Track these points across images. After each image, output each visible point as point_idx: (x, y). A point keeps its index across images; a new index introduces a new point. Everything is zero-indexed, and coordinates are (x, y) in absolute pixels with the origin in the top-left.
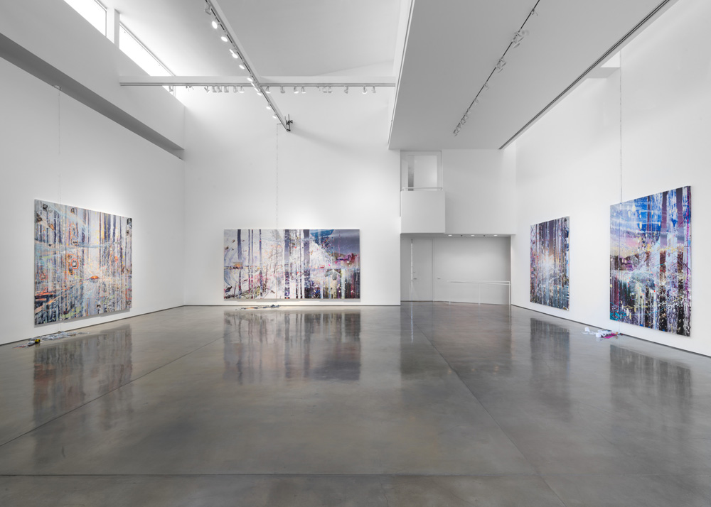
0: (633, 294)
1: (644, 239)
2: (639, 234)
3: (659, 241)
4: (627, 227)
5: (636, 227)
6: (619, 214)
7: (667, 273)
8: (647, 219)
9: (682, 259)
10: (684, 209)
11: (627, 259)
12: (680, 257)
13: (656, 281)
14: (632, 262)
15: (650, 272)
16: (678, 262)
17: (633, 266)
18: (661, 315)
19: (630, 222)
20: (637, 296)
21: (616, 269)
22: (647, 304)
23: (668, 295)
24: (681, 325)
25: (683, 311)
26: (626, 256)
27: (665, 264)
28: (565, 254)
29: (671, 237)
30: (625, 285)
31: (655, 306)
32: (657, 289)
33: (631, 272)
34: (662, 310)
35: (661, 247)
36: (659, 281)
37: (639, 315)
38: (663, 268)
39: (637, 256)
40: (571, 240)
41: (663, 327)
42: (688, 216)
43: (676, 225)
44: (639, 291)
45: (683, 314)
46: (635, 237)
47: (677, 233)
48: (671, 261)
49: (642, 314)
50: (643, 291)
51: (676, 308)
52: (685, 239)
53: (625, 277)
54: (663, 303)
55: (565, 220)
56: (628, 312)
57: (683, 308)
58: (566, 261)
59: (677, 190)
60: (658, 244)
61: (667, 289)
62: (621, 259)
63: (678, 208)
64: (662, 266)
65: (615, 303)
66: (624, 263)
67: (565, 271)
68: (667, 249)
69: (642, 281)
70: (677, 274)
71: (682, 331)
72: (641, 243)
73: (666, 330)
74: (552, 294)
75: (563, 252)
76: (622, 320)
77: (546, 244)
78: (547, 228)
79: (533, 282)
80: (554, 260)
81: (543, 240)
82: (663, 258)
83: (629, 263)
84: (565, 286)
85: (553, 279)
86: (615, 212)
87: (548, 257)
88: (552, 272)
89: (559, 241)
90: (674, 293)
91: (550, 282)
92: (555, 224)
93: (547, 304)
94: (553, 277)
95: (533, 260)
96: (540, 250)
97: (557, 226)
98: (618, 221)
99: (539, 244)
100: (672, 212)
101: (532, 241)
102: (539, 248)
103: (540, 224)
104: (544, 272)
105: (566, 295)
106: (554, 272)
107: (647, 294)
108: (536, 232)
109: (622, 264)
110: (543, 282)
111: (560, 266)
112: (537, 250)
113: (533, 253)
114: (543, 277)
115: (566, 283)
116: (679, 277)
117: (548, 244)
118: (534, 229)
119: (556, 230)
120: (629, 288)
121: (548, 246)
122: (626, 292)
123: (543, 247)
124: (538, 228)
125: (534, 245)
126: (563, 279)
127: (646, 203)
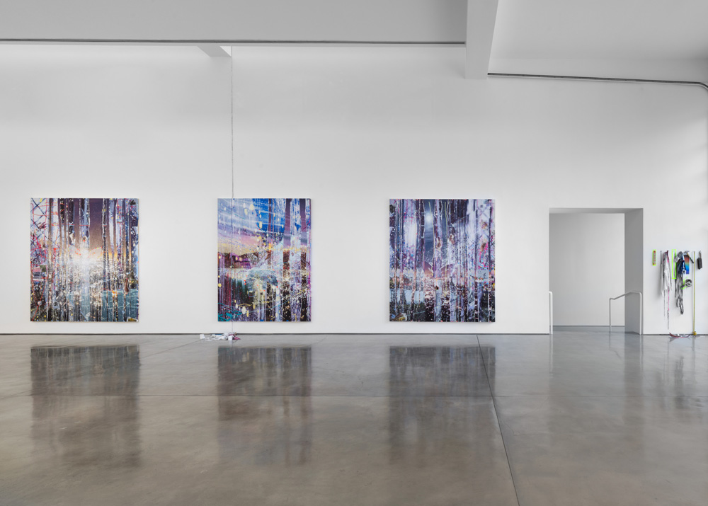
0: (251, 291)
1: (265, 239)
2: (258, 233)
3: (282, 241)
4: (242, 224)
5: (255, 225)
6: (231, 210)
7: (291, 270)
8: (268, 220)
9: (305, 258)
10: (307, 217)
11: (242, 256)
12: (304, 257)
13: (279, 277)
14: (249, 260)
15: (272, 270)
16: (302, 261)
17: (251, 264)
18: (284, 308)
19: (246, 220)
20: (256, 293)
21: (227, 267)
22: (268, 300)
23: (292, 289)
24: (304, 313)
25: (306, 301)
26: (241, 254)
27: (289, 262)
28: (133, 248)
29: (295, 238)
30: (240, 284)
31: (278, 301)
32: (280, 285)
33: (250, 270)
34: (286, 303)
35: (285, 247)
36: (282, 277)
37: (258, 311)
38: (286, 266)
39: (256, 254)
40: (141, 230)
41: (287, 317)
42: (309, 223)
43: (299, 229)
44: (259, 288)
45: (306, 303)
46: (254, 235)
47: (300, 236)
48: (294, 259)
49: (263, 310)
50: (264, 287)
51: (299, 300)
52: (308, 242)
53: (240, 275)
54: (287, 297)
55: (132, 203)
56: (244, 310)
57: (306, 299)
58: (135, 259)
59: (301, 200)
60: (281, 244)
61: (291, 284)
62: (234, 257)
63: (301, 215)
64: (285, 264)
65: (226, 303)
66: (238, 261)
67: (131, 271)
68: (290, 249)
69: (263, 278)
70: (301, 271)
71: (305, 318)
72: (261, 243)
73: (290, 320)
74: (96, 304)
75: (127, 244)
76: (237, 319)
77: (82, 232)
78: (83, 207)
79: (41, 289)
80: (105, 256)
81: (71, 224)
82: (286, 257)
83: (245, 261)
84: (132, 290)
85: (102, 281)
86: (225, 206)
87: (86, 251)
88: (99, 273)
89: (115, 230)
90: (298, 287)
91: (93, 286)
92: (105, 204)
93: (84, 319)
94: (100, 279)
95: (38, 254)
96: (63, 239)
97: (111, 207)
98: (230, 217)
99: (60, 231)
100: (296, 218)
101: (34, 223)
102: (61, 236)
103: (62, 199)
104: (76, 272)
105: (135, 302)
106: (104, 272)
107: (268, 290)
108: (51, 211)
109: (236, 262)
110: (73, 288)
111: (119, 263)
112: (54, 239)
113: (38, 243)
114: (71, 280)
115: (134, 286)
116: (303, 273)
117: (87, 232)
118: (44, 207)
119: (107, 213)
120: (246, 286)
121: (87, 235)
122: (241, 290)
123: (71, 236)
124: (57, 204)
125: (42, 230)
126: (126, 281)
127: (268, 205)
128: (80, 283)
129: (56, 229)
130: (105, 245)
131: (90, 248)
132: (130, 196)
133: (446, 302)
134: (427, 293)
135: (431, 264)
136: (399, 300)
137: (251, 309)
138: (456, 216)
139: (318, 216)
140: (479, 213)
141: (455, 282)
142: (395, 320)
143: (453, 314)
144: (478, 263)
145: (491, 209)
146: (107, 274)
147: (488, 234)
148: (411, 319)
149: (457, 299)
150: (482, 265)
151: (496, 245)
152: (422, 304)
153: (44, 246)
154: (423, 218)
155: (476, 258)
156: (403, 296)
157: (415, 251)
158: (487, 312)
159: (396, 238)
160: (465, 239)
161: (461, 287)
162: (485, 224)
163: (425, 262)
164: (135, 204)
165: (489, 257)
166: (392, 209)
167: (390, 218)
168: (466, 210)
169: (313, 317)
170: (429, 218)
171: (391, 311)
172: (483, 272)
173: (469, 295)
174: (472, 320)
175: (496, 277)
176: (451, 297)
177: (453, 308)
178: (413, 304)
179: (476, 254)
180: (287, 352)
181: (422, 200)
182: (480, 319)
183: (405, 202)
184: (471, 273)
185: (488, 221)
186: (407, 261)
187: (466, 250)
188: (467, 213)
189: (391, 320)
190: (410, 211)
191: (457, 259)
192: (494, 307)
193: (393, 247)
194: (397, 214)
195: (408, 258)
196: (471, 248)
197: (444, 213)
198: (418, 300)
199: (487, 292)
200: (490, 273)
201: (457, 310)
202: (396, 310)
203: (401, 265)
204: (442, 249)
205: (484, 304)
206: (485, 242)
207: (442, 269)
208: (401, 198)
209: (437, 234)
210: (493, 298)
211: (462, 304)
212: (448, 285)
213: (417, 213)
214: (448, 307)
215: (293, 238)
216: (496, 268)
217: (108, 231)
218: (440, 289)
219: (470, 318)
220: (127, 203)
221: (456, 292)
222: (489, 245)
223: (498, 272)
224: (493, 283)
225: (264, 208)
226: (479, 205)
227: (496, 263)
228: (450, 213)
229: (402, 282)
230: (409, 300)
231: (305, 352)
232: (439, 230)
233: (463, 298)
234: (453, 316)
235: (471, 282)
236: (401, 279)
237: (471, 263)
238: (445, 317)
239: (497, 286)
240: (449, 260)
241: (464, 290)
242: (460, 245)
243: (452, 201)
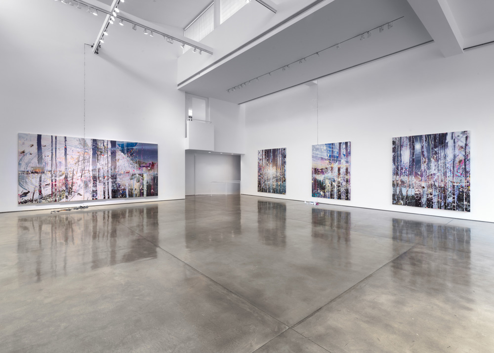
0: (324, 185)
1: (330, 161)
2: (327, 159)
4: (321, 155)
5: (326, 156)
6: (317, 149)
7: (341, 176)
8: (331, 153)
10: (349, 150)
11: (321, 169)
12: (347, 169)
13: (336, 179)
14: (324, 171)
15: (333, 175)
16: (346, 171)
17: (324, 173)
18: (338, 193)
19: (323, 154)
20: (326, 186)
21: (315, 174)
22: (331, 189)
23: (341, 185)
24: (347, 196)
26: (320, 168)
27: (340, 172)
28: (284, 167)
29: (343, 161)
30: (320, 181)
31: (335, 190)
32: (336, 182)
33: (324, 175)
34: (339, 191)
35: (338, 165)
37: (327, 194)
38: (339, 174)
39: (327, 168)
40: (287, 159)
41: (339, 198)
42: (350, 153)
43: (345, 156)
44: (328, 183)
45: (348, 192)
46: (325, 160)
47: (345, 160)
48: (343, 171)
49: (329, 193)
50: (330, 183)
51: (345, 190)
52: (349, 162)
53: (320, 177)
54: (339, 188)
55: (284, 149)
56: (322, 193)
57: (348, 189)
58: (285, 171)
59: (346, 142)
60: (337, 163)
61: (341, 182)
62: (318, 170)
63: (346, 149)
65: (315, 189)
67: (284, 175)
68: (341, 166)
69: (329, 179)
71: (348, 199)
72: (329, 163)
73: (341, 199)
74: (274, 187)
75: (283, 165)
76: (319, 197)
77: (270, 161)
78: (271, 152)
79: (260, 181)
80: (276, 169)
81: (268, 158)
82: (339, 170)
83: (322, 171)
85: (276, 179)
86: (315, 148)
87: (271, 168)
88: (275, 176)
89: (279, 160)
90: (344, 183)
91: (273, 180)
92: (277, 150)
93: (271, 192)
95: (260, 169)
96: (266, 164)
97: (278, 152)
98: (316, 153)
100: (343, 151)
101: (259, 158)
102: (265, 162)
103: (266, 150)
104: (269, 175)
105: (285, 187)
107: (332, 185)
108: (263, 154)
109: (319, 172)
110: (268, 181)
111: (280, 172)
112: (263, 164)
113: (260, 165)
114: (268, 178)
115: (285, 181)
116: (346, 177)
117: (272, 161)
118: (261, 152)
119: (277, 154)
120: (323, 182)
122: (321, 184)
123: (268, 162)
124: (264, 152)
125: (261, 161)
126: (282, 179)
127: (331, 146)
128: (270, 179)
129: (264, 160)
130: (276, 165)
131: (273, 167)
132: (283, 147)
133: (430, 196)
134: (417, 190)
135: (420, 173)
136: (398, 193)
138: (437, 144)
139: (354, 150)
140: (456, 141)
141: (437, 184)
142: (395, 204)
143: (436, 204)
144: (456, 173)
145: (467, 138)
146: (277, 176)
147: (464, 154)
148: (406, 204)
149: (438, 195)
150: (459, 174)
151: (471, 161)
152: (413, 196)
154: (414, 147)
155: (453, 169)
156: (401, 191)
157: (408, 166)
158: (463, 205)
159: (396, 159)
160: (445, 157)
161: (442, 188)
162: (462, 147)
163: (415, 172)
165: (465, 169)
166: (394, 143)
167: (393, 148)
168: (446, 139)
169: (351, 199)
170: (418, 146)
171: (393, 199)
172: (460, 178)
173: (448, 193)
174: (450, 209)
175: (471, 182)
176: (433, 193)
177: (435, 200)
178: (407, 196)
179: (453, 167)
180: (339, 213)
181: (413, 136)
182: (457, 209)
183: (402, 139)
184: (449, 178)
185: (464, 145)
186: (403, 171)
187: (446, 165)
188: (447, 141)
189: (393, 204)
190: (405, 143)
191: (439, 170)
192: (469, 202)
193: (395, 164)
194: (397, 146)
195: (404, 170)
196: (450, 163)
197: (429, 142)
198: (410, 194)
199: (463, 192)
200: (466, 179)
201: (438, 202)
202: (396, 199)
203: (399, 174)
204: (427, 164)
205: (460, 199)
206: (461, 159)
207: (427, 177)
208: (400, 136)
209: (424, 156)
210: (468, 196)
211: (443, 198)
212: (431, 186)
213: (410, 144)
214: (432, 199)
215: (342, 161)
216: (471, 176)
217: (277, 160)
218: (426, 189)
219: (449, 208)
221: (438, 190)
222: (466, 160)
223: (473, 179)
224: (469, 186)
225: (330, 147)
226: (456, 135)
227: (471, 172)
228: (433, 142)
229: (400, 183)
230: (404, 193)
231: (348, 214)
232: (425, 153)
233: (443, 195)
234: (435, 205)
235: (449, 185)
236: (399, 181)
237: (449, 173)
238: (430, 204)
239: (471, 188)
240: (433, 171)
241: (443, 190)
242: (441, 162)
243: (435, 135)
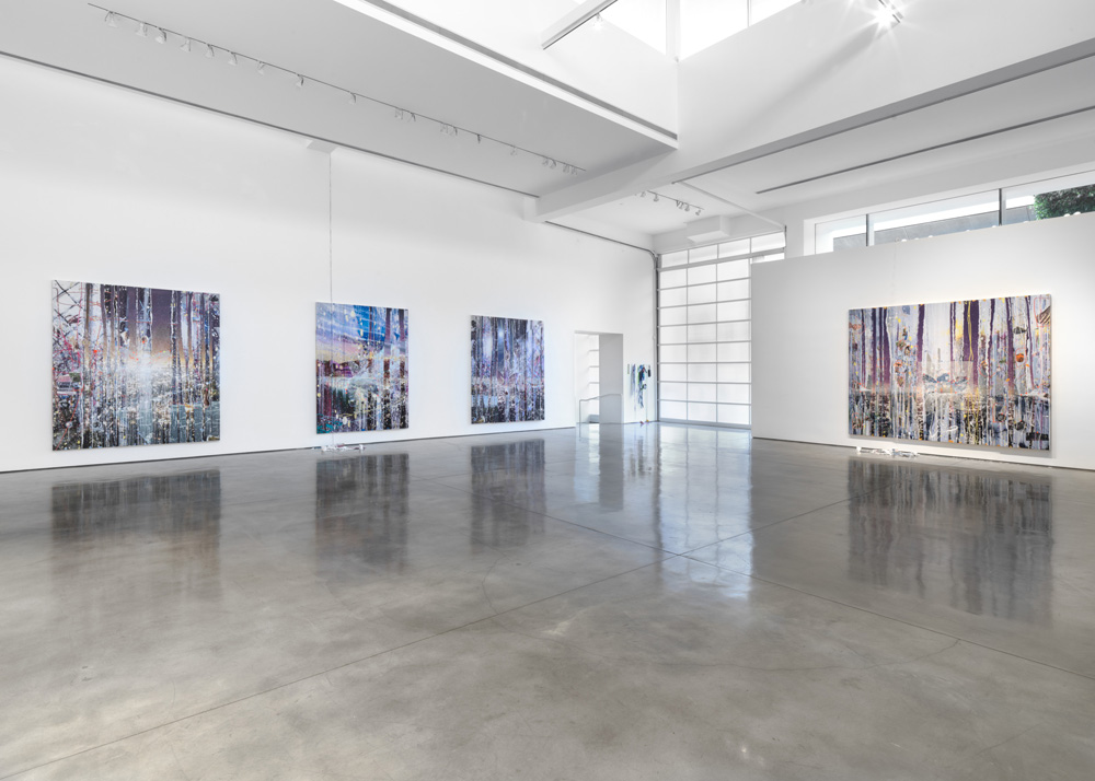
0: (352, 401)
1: (366, 347)
2: (359, 340)
3: (383, 350)
4: (343, 331)
5: (357, 333)
6: (331, 315)
7: (391, 379)
8: (369, 328)
9: (403, 367)
10: (405, 327)
11: (343, 364)
12: (402, 365)
13: (380, 386)
14: (350, 368)
15: (373, 378)
16: (401, 370)
17: (352, 372)
18: (385, 416)
19: (347, 327)
20: (357, 402)
21: (326, 375)
22: (369, 409)
23: (392, 398)
24: (403, 420)
25: (405, 409)
26: (341, 362)
27: (389, 370)
28: (214, 353)
29: (394, 347)
30: (340, 393)
31: (379, 410)
32: (381, 393)
33: (351, 379)
34: (386, 411)
35: (385, 356)
36: (383, 386)
37: (360, 421)
38: (387, 375)
39: (357, 362)
41: (388, 426)
42: (406, 333)
43: (398, 338)
44: (360, 396)
45: (405, 411)
46: (355, 343)
47: (399, 345)
48: (394, 368)
49: (364, 419)
50: (365, 396)
51: (399, 407)
52: (406, 351)
53: (340, 384)
54: (387, 405)
56: (345, 421)
57: (405, 406)
58: (216, 368)
59: (400, 310)
60: (382, 352)
61: (391, 392)
62: (334, 365)
63: (400, 324)
64: (385, 373)
65: (326, 413)
66: (338, 369)
67: (214, 382)
68: (391, 358)
69: (365, 387)
70: (400, 379)
71: (404, 425)
72: (362, 351)
73: (390, 428)
74: (164, 422)
75: (207, 348)
76: (337, 430)
77: (141, 330)
78: (142, 299)
79: (72, 405)
80: (174, 362)
81: (122, 320)
82: (387, 366)
83: (346, 369)
84: (213, 403)
85: (170, 393)
86: (323, 311)
87: (147, 355)
88: (166, 383)
89: (190, 331)
90: (397, 395)
91: (158, 399)
92: (175, 297)
93: (144, 441)
94: (168, 391)
95: (66, 357)
96: (110, 338)
97: (184, 302)
98: (330, 323)
99: (105, 327)
100: (395, 327)
101: (60, 315)
102: (105, 333)
103: (107, 286)
104: (131, 382)
105: (216, 417)
106: (174, 381)
107: (369, 400)
108: (88, 301)
109: (336, 370)
110: (126, 402)
111: (196, 371)
112: (93, 338)
113: (66, 343)
114: (123, 392)
115: (216, 398)
116: (401, 381)
117: (148, 331)
118: (78, 294)
119: (178, 309)
120: (347, 396)
121: (148, 334)
122: (342, 400)
123: (123, 335)
124: (99, 292)
125: (74, 325)
126: (206, 392)
127: (368, 312)
128: (137, 396)
129: (97, 325)
130: (174, 348)
131: (153, 351)
132: (210, 290)
133: (512, 405)
134: (500, 398)
135: (503, 373)
136: (478, 404)
137: (352, 418)
138: (519, 333)
139: (414, 327)
140: (534, 332)
141: (518, 388)
142: (475, 423)
144: (534, 372)
145: (542, 329)
146: (177, 384)
147: (540, 349)
148: (489, 420)
149: (520, 403)
150: (536, 374)
151: (545, 358)
152: (496, 407)
153: (77, 347)
154: (497, 333)
155: (532, 368)
156: (482, 401)
157: (491, 362)
158: (539, 412)
159: (476, 351)
160: (525, 352)
161: (523, 393)
162: (538, 341)
163: (498, 372)
164: (217, 300)
165: (541, 367)
166: (473, 323)
167: (472, 332)
168: (525, 328)
169: (410, 424)
170: (501, 334)
171: (472, 414)
172: (537, 379)
173: (528, 399)
175: (545, 384)
176: (516, 401)
177: (517, 411)
178: (489, 408)
179: (532, 365)
180: (388, 459)
181: (495, 318)
182: (535, 418)
183: (484, 319)
184: (529, 380)
185: (540, 339)
186: (485, 370)
187: (526, 362)
188: (527, 331)
189: (472, 423)
190: (487, 326)
191: (520, 369)
192: (544, 408)
193: (474, 358)
194: (477, 329)
195: (486, 367)
196: (529, 360)
197: (511, 330)
198: (493, 405)
199: (539, 396)
200: (541, 380)
201: (520, 412)
202: (477, 414)
203: (480, 374)
204: (510, 360)
205: (537, 407)
206: (538, 355)
207: (510, 378)
208: (481, 315)
209: (506, 348)
210: (543, 401)
211: (523, 406)
212: (514, 391)
213: (493, 329)
214: (514, 409)
215: (393, 347)
216: (545, 376)
217: (180, 331)
218: (509, 394)
219: (529, 418)
220: (207, 298)
221: (519, 396)
222: (541, 358)
223: (546, 380)
224: (543, 388)
225: (365, 315)
226: (534, 326)
227: (545, 372)
228: (515, 331)
229: (481, 389)
230: (486, 405)
231: (404, 459)
232: (508, 344)
233: (524, 402)
234: (517, 416)
235: (529, 388)
236: (480, 386)
237: (529, 372)
238: (512, 419)
239: (545, 391)
240: (515, 370)
241: (525, 394)
242: (522, 357)
243: (517, 320)
